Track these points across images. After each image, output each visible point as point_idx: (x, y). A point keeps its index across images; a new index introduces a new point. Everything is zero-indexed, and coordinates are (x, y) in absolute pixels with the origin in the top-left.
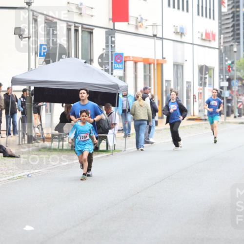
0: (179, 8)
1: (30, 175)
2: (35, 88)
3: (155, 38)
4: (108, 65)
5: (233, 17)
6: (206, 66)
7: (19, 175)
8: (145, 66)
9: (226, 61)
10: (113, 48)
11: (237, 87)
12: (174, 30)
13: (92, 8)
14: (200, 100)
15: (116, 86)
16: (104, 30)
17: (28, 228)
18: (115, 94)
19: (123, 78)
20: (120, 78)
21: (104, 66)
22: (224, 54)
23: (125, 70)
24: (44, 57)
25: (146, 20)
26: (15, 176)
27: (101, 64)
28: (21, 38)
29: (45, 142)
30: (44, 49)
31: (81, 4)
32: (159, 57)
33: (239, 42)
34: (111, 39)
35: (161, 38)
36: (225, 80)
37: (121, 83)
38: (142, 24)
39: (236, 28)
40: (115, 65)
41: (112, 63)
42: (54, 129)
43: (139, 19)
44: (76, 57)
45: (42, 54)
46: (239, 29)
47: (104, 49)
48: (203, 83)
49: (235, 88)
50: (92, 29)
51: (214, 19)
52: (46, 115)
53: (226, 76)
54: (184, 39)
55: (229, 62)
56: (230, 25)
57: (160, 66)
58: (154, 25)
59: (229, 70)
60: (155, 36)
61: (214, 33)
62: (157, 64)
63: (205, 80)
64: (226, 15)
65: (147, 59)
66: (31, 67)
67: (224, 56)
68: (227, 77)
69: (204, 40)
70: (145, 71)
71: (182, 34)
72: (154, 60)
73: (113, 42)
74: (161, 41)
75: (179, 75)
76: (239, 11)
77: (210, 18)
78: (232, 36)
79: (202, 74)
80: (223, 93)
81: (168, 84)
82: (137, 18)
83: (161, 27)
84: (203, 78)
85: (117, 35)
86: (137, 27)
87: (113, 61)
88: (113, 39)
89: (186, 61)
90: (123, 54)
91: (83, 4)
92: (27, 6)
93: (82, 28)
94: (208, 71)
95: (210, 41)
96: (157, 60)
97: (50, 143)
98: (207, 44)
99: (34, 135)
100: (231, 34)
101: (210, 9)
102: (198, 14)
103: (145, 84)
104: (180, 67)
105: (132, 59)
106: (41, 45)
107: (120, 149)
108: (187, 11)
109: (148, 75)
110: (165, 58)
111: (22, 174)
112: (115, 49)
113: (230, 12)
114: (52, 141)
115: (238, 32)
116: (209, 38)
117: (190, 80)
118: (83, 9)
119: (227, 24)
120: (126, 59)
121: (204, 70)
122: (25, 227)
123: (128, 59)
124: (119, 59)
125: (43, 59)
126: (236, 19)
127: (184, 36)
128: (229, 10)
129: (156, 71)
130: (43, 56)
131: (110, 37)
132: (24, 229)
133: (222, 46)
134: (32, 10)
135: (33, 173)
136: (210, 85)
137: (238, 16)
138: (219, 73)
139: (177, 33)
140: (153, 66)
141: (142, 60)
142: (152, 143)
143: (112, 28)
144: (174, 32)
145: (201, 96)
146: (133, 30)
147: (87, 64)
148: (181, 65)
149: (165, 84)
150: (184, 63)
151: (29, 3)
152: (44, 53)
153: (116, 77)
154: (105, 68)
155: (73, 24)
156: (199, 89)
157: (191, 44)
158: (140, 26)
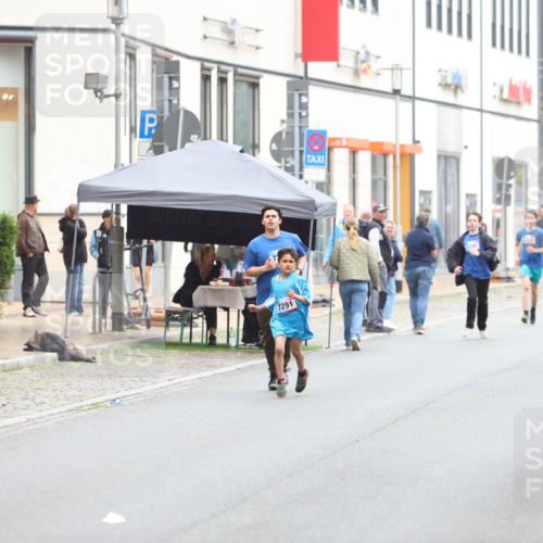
0: (450, 31)
1: (118, 401)
2: (129, 208)
3: (398, 97)
4: (293, 157)
6: (510, 160)
7: (94, 401)
8: (374, 160)
10: (303, 119)
12: (439, 80)
13: (258, 31)
15: (311, 205)
16: (284, 80)
17: (113, 518)
18: (308, 221)
19: (324, 187)
20: (320, 186)
21: (283, 161)
23: (329, 169)
24: (150, 140)
25: (378, 57)
26: (84, 404)
27: (276, 155)
28: (101, 99)
29: (152, 328)
30: (151, 120)
31: (234, 22)
32: (406, 140)
34: (300, 99)
35: (410, 97)
37: (320, 198)
38: (369, 67)
40: (309, 156)
41: (301, 152)
42: (171, 299)
43: (362, 56)
44: (222, 139)
45: (146, 133)
47: (283, 122)
48: (502, 198)
50: (258, 78)
51: (528, 54)
54: (462, 99)
57: (408, 158)
58: (396, 69)
60: (396, 92)
61: (527, 86)
62: (402, 155)
63: (507, 190)
65: (381, 144)
66: (122, 162)
70: (374, 171)
71: (457, 88)
72: (395, 147)
73: (304, 106)
74: (410, 105)
75: (449, 180)
77: (520, 52)
79: (502, 178)
81: (425, 200)
82: (358, 53)
83: (411, 72)
84: (504, 187)
85: (313, 90)
86: (356, 73)
87: (304, 149)
88: (304, 99)
89: (466, 147)
90: (325, 132)
91: (238, 21)
92: (113, 27)
93: (236, 74)
94: (515, 171)
95: (519, 103)
96: (402, 146)
97: (163, 329)
98: (512, 110)
99: (126, 313)
101: (520, 33)
102: (494, 44)
103: (374, 198)
104: (453, 162)
105: (345, 143)
106: (144, 113)
107: (318, 344)
108: (470, 36)
109: (380, 179)
110: (418, 142)
111: (99, 400)
112: (307, 122)
114: (167, 326)
116: (518, 97)
117: (475, 190)
118: (237, 32)
120: (333, 144)
121: (505, 169)
122: (105, 516)
123: (337, 143)
124: (316, 143)
125: (147, 143)
127: (463, 92)
129: (398, 170)
130: (147, 137)
131: (296, 94)
132: (105, 520)
134: (123, 35)
135: (125, 397)
136: (518, 201)
138: (540, 175)
139: (446, 86)
140: (392, 159)
141: (367, 146)
142: (389, 331)
143: (302, 74)
144: (440, 84)
146: (348, 80)
147: (245, 154)
148: (454, 157)
149: (418, 200)
150: (460, 154)
151: (118, 19)
152: (150, 129)
153: (310, 184)
154: (286, 162)
155: (215, 66)
156: (494, 211)
157: (478, 110)
158: (365, 71)
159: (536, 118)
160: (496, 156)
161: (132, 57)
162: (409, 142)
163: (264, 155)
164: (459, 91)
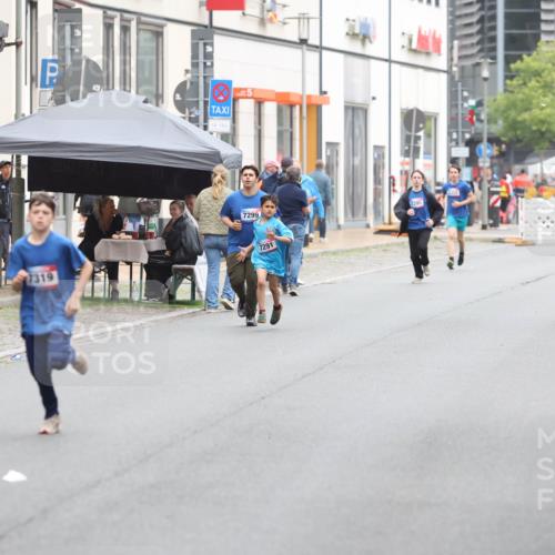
1: (18, 356)
2: (30, 159)
3: (305, 47)
4: (198, 108)
6: (419, 112)
8: (280, 111)
9: (465, 99)
10: (207, 69)
11: (488, 160)
12: (346, 29)
15: (216, 157)
16: (188, 29)
17: (14, 476)
19: (231, 138)
20: (224, 137)
21: (187, 111)
22: (460, 84)
23: (234, 120)
24: (52, 89)
25: (284, 6)
27: (180, 106)
30: (53, 70)
32: (313, 90)
33: (494, 58)
34: (205, 49)
35: (317, 47)
36: (462, 144)
38: (276, 16)
39: (487, 25)
40: (214, 107)
41: (206, 103)
43: (268, 5)
44: (125, 90)
45: (47, 82)
46: (494, 28)
47: (187, 71)
48: (411, 151)
49: (484, 162)
50: (162, 26)
51: (437, 4)
53: (463, 133)
54: (370, 49)
55: (472, 102)
56: (475, 19)
57: (315, 110)
58: (303, 18)
59: (471, 120)
60: (303, 42)
61: (437, 36)
62: (309, 106)
63: (416, 142)
65: (287, 94)
66: (22, 112)
67: (460, 88)
68: (468, 136)
69: (414, 51)
70: (280, 123)
71: (365, 38)
72: (301, 97)
73: (209, 56)
74: (317, 55)
75: (357, 131)
77: (429, 1)
78: (478, 43)
79: (410, 131)
81: (332, 151)
82: (264, 1)
83: (318, 21)
84: (412, 139)
85: (218, 40)
86: (262, 22)
87: (209, 99)
88: (209, 49)
89: (374, 98)
90: (230, 82)
93: (139, 22)
94: (424, 123)
95: (428, 54)
96: (309, 97)
98: (421, 60)
100: (475, 39)
103: (280, 150)
104: (361, 114)
105: (250, 94)
106: (45, 62)
109: (286, 131)
110: (325, 93)
112: (212, 72)
115: (492, 34)
116: (427, 47)
117: (383, 142)
119: (466, 15)
120: (239, 95)
121: (414, 121)
122: (5, 474)
123: (242, 94)
124: (221, 94)
125: (49, 93)
126: (487, 4)
127: (370, 41)
129: (305, 122)
130: (48, 86)
131: (201, 44)
132: (5, 478)
133: (456, 66)
136: (427, 153)
138: (449, 127)
139: (353, 35)
140: (299, 111)
141: (273, 97)
143: (207, 22)
144: (347, 34)
146: (254, 28)
147: (149, 105)
148: (362, 109)
149: (325, 152)
150: (368, 105)
152: (51, 78)
153: (215, 135)
154: (190, 113)
155: (118, 14)
156: (402, 164)
157: (386, 60)
158: (271, 20)
159: (445, 68)
160: (404, 107)
161: (33, 5)
162: (317, 93)
163: (168, 106)
164: (367, 41)
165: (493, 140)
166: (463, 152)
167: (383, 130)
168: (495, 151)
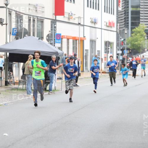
0: (93, 8)
1: (6, 104)
2: (10, 54)
3: (80, 25)
4: (52, 41)
5: (125, 13)
6: (109, 42)
8: (73, 41)
9: (121, 39)
11: (127, 54)
12: (90, 21)
14: (105, 61)
15: (57, 53)
16: (50, 20)
19: (60, 48)
22: (119, 35)
23: (62, 44)
24: (15, 36)
25: (75, 15)
27: (48, 40)
28: (2, 25)
29: (15, 85)
30: (15, 31)
32: (82, 36)
33: (128, 28)
34: (54, 26)
35: (83, 25)
36: (120, 50)
37: (59, 51)
38: (72, 17)
39: (126, 20)
40: (56, 40)
41: (54, 39)
44: (34, 36)
45: (14, 34)
46: (128, 20)
47: (50, 31)
48: (107, 52)
49: (126, 55)
52: (16, 69)
53: (120, 47)
54: (96, 26)
55: (122, 39)
56: (123, 18)
57: (82, 41)
58: (79, 18)
59: (122, 44)
60: (79, 24)
61: (114, 22)
62: (81, 40)
64: (121, 12)
65: (75, 37)
66: (8, 41)
67: (119, 36)
68: (121, 48)
69: (108, 26)
70: (73, 44)
71: (95, 23)
72: (79, 38)
73: (55, 27)
74: (83, 27)
75: (93, 47)
76: (128, 10)
77: (112, 13)
78: (124, 24)
79: (107, 46)
80: (118, 57)
81: (87, 52)
82: (69, 13)
83: (83, 18)
84: (107, 49)
85: (58, 23)
86: (69, 19)
87: (55, 38)
88: (55, 25)
89: (97, 38)
90: (61, 34)
92: (5, 6)
93: (37, 19)
94: (110, 44)
95: (111, 27)
96: (81, 38)
97: (18, 85)
98: (109, 29)
99: (8, 81)
100: (123, 23)
101: (112, 8)
102: (105, 11)
103: (73, 52)
104: (94, 42)
105: (66, 37)
106: (13, 29)
107: (59, 89)
108: (98, 9)
109: (75, 47)
110: (85, 37)
111: (2, 104)
112: (56, 31)
113: (123, 10)
115: (128, 22)
116: (111, 25)
117: (100, 50)
119: (121, 17)
120: (63, 37)
121: (108, 44)
123: (64, 37)
124: (58, 37)
125: (14, 37)
126: (126, 14)
127: (97, 24)
128: (122, 9)
129: (80, 44)
131: (53, 24)
133: (118, 30)
134: (8, 8)
135: (8, 103)
136: (111, 52)
137: (128, 13)
138: (117, 46)
139: (92, 22)
140: (78, 41)
141: (72, 38)
143: (55, 19)
144: (91, 22)
145: (106, 59)
146: (67, 20)
147: (40, 40)
148: (94, 41)
149: (85, 52)
150: (96, 40)
151: (7, 4)
152: (15, 33)
153: (57, 47)
154: (50, 42)
156: (105, 55)
157: (100, 29)
158: (71, 18)
159: (116, 31)
160: (105, 40)
161: (10, 14)
162: (83, 37)
163: (45, 40)
164: (96, 24)
165: (128, 49)
166: (120, 52)
167: (100, 47)
168: (128, 52)
